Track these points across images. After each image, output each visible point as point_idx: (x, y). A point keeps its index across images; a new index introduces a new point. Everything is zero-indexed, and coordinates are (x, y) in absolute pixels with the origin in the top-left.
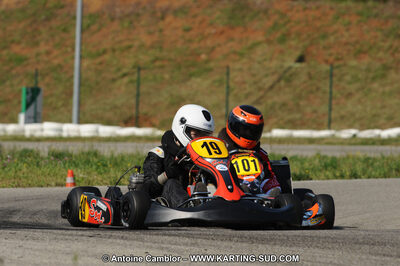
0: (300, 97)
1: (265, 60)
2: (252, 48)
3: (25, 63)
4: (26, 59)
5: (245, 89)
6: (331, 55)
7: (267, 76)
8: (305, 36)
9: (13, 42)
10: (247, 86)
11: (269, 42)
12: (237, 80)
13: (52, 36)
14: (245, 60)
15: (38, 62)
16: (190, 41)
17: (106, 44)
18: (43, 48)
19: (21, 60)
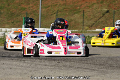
0: (107, 19)
1: (97, 8)
2: (93, 5)
3: (25, 10)
4: (26, 9)
5: (91, 17)
6: (116, 7)
7: (97, 13)
8: (108, 1)
9: (22, 4)
10: (91, 16)
11: (98, 3)
12: (88, 14)
13: (34, 2)
14: (90, 9)
15: (29, 10)
16: (74, 3)
17: (50, 4)
18: (31, 5)
19: (24, 9)
